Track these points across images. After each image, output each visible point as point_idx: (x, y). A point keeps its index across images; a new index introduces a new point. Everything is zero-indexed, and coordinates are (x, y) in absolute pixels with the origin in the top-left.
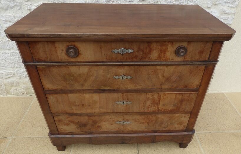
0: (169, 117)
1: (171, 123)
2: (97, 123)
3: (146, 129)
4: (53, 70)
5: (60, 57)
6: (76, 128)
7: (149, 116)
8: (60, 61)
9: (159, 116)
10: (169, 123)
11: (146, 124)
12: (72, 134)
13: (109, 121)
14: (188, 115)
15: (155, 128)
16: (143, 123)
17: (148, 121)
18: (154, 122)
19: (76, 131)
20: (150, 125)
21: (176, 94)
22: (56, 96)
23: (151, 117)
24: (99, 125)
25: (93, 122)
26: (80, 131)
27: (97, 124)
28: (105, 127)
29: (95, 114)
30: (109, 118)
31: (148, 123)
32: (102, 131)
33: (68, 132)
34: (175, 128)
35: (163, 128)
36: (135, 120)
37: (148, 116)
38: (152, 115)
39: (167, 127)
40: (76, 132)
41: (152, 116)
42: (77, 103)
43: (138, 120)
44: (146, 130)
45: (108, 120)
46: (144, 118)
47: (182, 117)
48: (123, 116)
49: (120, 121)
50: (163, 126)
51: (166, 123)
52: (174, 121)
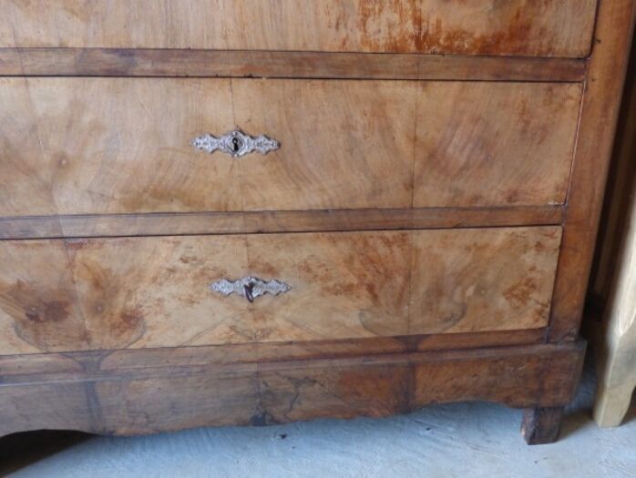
0: (468, 249)
1: (478, 291)
2: (116, 291)
3: (366, 327)
6: (12, 331)
7: (371, 242)
9: (421, 239)
10: (470, 291)
11: (364, 292)
13: (178, 275)
14: (552, 236)
15: (409, 320)
16: (348, 289)
17: (369, 277)
18: (399, 280)
19: (14, 351)
20: (382, 301)
23: (382, 250)
24: (131, 304)
25: (97, 284)
26: (32, 349)
27: (121, 303)
28: (160, 318)
29: (102, 227)
30: (177, 256)
31: (371, 288)
32: (149, 345)
34: (499, 315)
35: (447, 320)
36: (309, 270)
37: (366, 244)
38: (388, 234)
39: (463, 314)
40: (12, 356)
41: (388, 243)
43: (321, 272)
44: (367, 334)
45: (172, 271)
46: (351, 257)
47: (525, 249)
48: (247, 245)
49: (232, 275)
50: (445, 306)
51: (458, 291)
52: (490, 277)
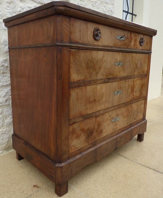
0: (137, 105)
2: (100, 125)
4: (81, 54)
5: (88, 39)
6: (85, 140)
8: (88, 43)
11: (127, 117)
12: (80, 153)
13: (108, 120)
14: (144, 101)
17: (128, 113)
18: (131, 113)
19: (84, 146)
20: (129, 117)
21: (140, 79)
22: (77, 90)
24: (102, 128)
28: (105, 130)
30: (108, 116)
32: (102, 137)
33: (78, 150)
34: (139, 117)
35: (134, 119)
37: (128, 108)
42: (91, 99)
46: (126, 110)
47: (142, 104)
48: (116, 111)
49: (114, 117)
